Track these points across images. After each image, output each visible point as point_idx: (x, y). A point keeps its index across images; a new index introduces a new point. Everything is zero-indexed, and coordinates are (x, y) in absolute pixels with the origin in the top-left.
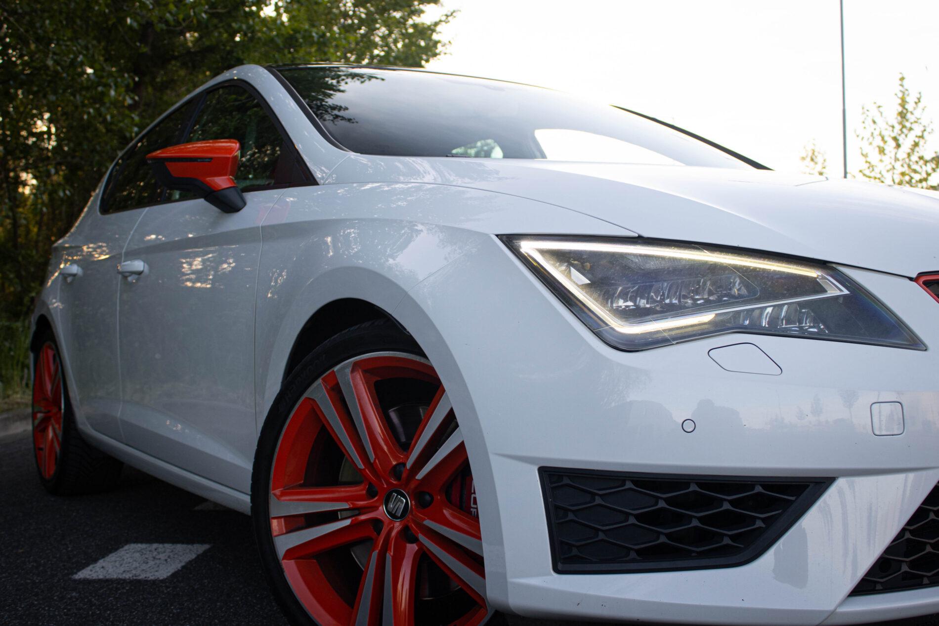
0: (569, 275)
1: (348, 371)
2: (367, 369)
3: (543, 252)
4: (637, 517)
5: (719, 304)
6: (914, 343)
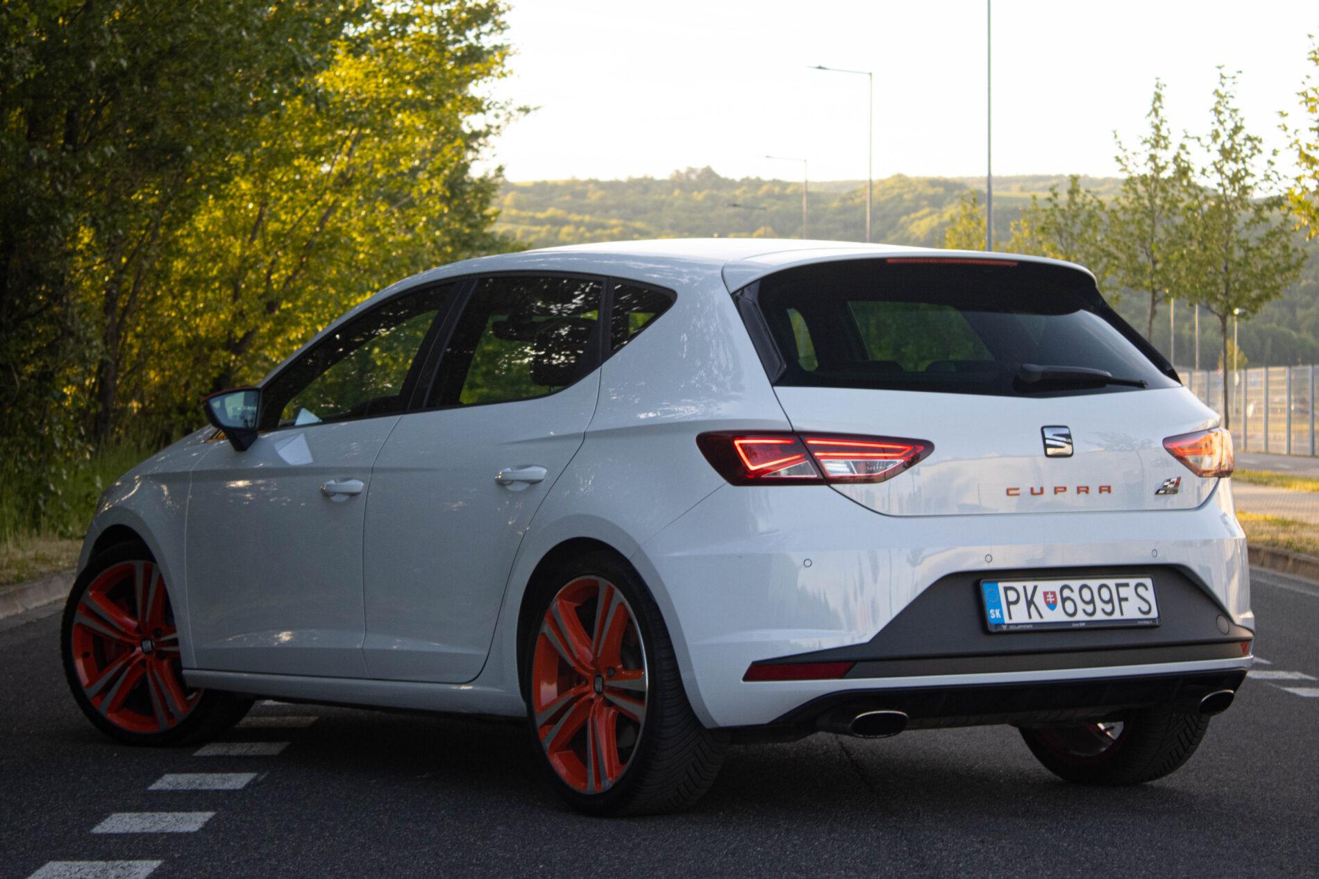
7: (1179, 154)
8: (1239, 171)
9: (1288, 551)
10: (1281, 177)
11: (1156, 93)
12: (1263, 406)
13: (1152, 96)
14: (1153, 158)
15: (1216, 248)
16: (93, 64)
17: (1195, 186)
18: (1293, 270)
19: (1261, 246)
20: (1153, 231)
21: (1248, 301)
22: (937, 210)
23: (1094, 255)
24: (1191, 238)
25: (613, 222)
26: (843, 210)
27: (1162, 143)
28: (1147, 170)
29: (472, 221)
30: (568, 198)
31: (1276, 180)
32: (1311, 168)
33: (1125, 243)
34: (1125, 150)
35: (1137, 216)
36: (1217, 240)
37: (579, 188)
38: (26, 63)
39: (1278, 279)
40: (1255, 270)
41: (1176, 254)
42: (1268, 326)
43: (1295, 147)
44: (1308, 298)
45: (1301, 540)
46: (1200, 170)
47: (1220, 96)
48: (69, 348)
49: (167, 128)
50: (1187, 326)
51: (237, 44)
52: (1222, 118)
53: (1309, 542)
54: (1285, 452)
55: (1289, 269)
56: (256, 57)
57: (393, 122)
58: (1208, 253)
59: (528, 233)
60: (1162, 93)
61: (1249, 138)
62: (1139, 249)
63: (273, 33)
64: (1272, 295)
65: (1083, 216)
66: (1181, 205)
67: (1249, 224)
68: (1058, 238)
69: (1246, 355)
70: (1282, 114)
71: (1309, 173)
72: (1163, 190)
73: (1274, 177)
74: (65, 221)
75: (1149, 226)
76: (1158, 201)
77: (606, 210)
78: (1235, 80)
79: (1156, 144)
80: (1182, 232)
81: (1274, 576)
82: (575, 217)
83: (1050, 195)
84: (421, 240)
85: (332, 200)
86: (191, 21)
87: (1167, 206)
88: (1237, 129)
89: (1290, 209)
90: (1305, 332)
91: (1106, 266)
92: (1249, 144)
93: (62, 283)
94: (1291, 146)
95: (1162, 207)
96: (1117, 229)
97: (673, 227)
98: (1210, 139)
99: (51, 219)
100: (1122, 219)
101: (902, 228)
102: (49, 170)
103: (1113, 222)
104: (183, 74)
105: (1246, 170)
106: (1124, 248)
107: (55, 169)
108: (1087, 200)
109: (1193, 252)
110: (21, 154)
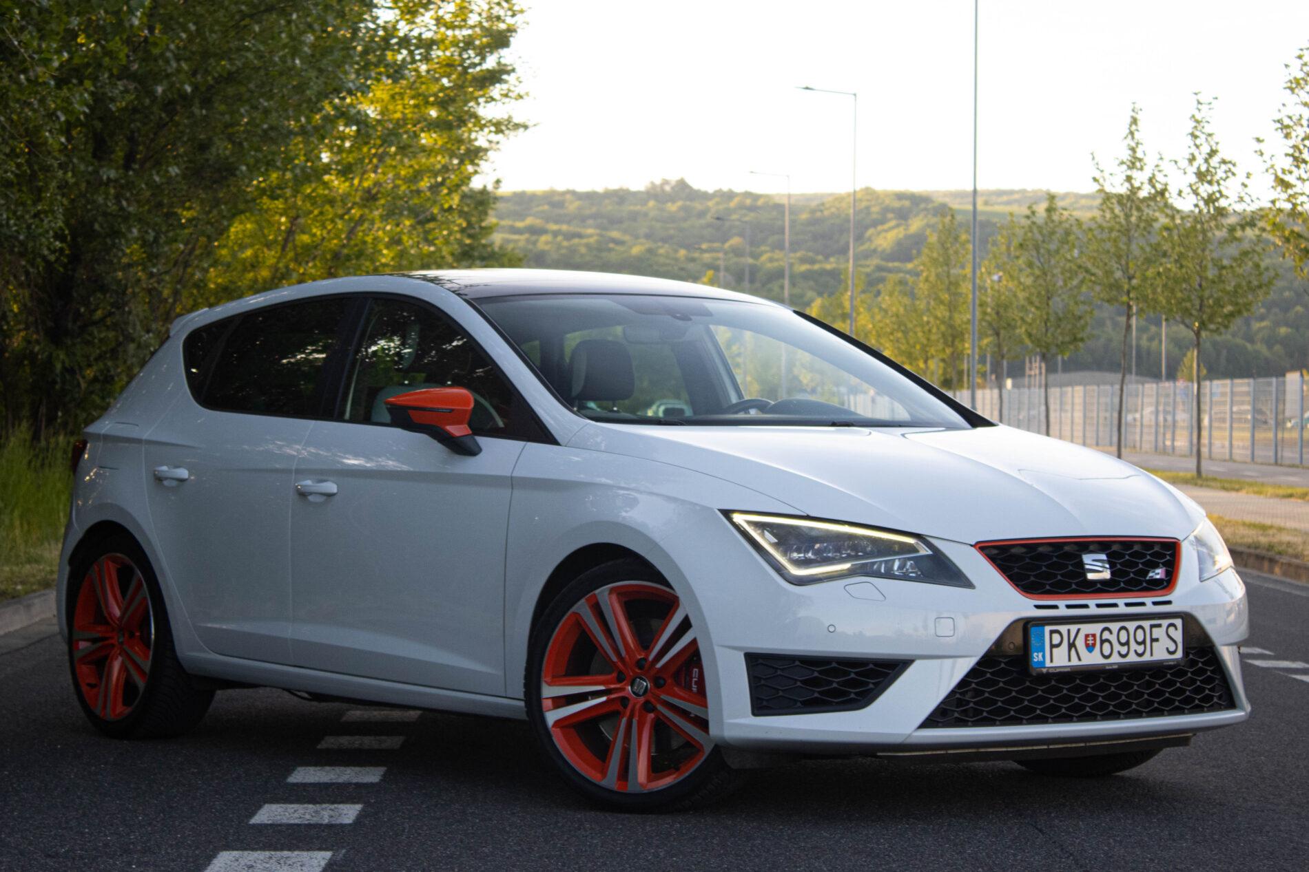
0: (763, 536)
1: (606, 593)
2: (619, 592)
3: (749, 523)
4: (801, 681)
5: (857, 557)
6: (968, 584)
7: (1154, 175)
8: (1214, 193)
9: (1270, 553)
10: (1254, 199)
11: (1132, 117)
12: (1228, 416)
13: (1129, 120)
14: (1129, 179)
15: (1191, 266)
16: (160, 89)
17: (1172, 208)
18: (1264, 288)
19: (1234, 264)
20: (1128, 250)
21: (1221, 317)
22: (904, 222)
23: (1070, 270)
24: (1166, 255)
25: (590, 231)
26: (813, 222)
27: (1138, 164)
28: (1123, 189)
29: (472, 231)
30: (546, 207)
31: (1249, 201)
32: (1286, 192)
33: (1101, 260)
34: (1102, 171)
35: (1114, 234)
36: (1193, 258)
37: (557, 198)
38: (117, 91)
40: (1228, 288)
41: (1152, 270)
42: (1223, 337)
43: (1271, 171)
45: (1280, 543)
46: (1177, 192)
47: (1197, 122)
49: (222, 148)
51: (289, 71)
52: (1198, 142)
53: (1289, 544)
54: (1249, 460)
55: (1260, 287)
56: (308, 83)
57: (418, 141)
58: (1184, 270)
59: (508, 241)
60: (1138, 117)
61: (1224, 162)
62: (1116, 266)
63: (321, 61)
64: (1244, 310)
65: (1060, 231)
66: (1157, 225)
67: (1223, 243)
68: (1034, 253)
70: (1258, 140)
71: (1284, 196)
72: (1139, 209)
73: (1247, 199)
74: (130, 236)
75: (1125, 244)
76: (1133, 219)
77: (583, 220)
78: (1211, 106)
79: (1132, 166)
80: (1156, 250)
81: (1259, 576)
82: (554, 227)
83: (1028, 212)
85: (358, 214)
87: (1142, 225)
88: (1213, 153)
89: (1263, 230)
90: (1259, 344)
91: (1082, 282)
92: (1224, 167)
93: (124, 293)
94: (1267, 171)
95: (1138, 226)
96: (1094, 246)
97: (648, 236)
98: (1187, 162)
99: (116, 233)
100: (1099, 237)
101: (870, 239)
102: (115, 188)
103: (1090, 240)
104: (239, 98)
105: (1220, 192)
106: (1101, 264)
107: (122, 187)
108: (1064, 218)
109: (1170, 270)
110: (91, 174)
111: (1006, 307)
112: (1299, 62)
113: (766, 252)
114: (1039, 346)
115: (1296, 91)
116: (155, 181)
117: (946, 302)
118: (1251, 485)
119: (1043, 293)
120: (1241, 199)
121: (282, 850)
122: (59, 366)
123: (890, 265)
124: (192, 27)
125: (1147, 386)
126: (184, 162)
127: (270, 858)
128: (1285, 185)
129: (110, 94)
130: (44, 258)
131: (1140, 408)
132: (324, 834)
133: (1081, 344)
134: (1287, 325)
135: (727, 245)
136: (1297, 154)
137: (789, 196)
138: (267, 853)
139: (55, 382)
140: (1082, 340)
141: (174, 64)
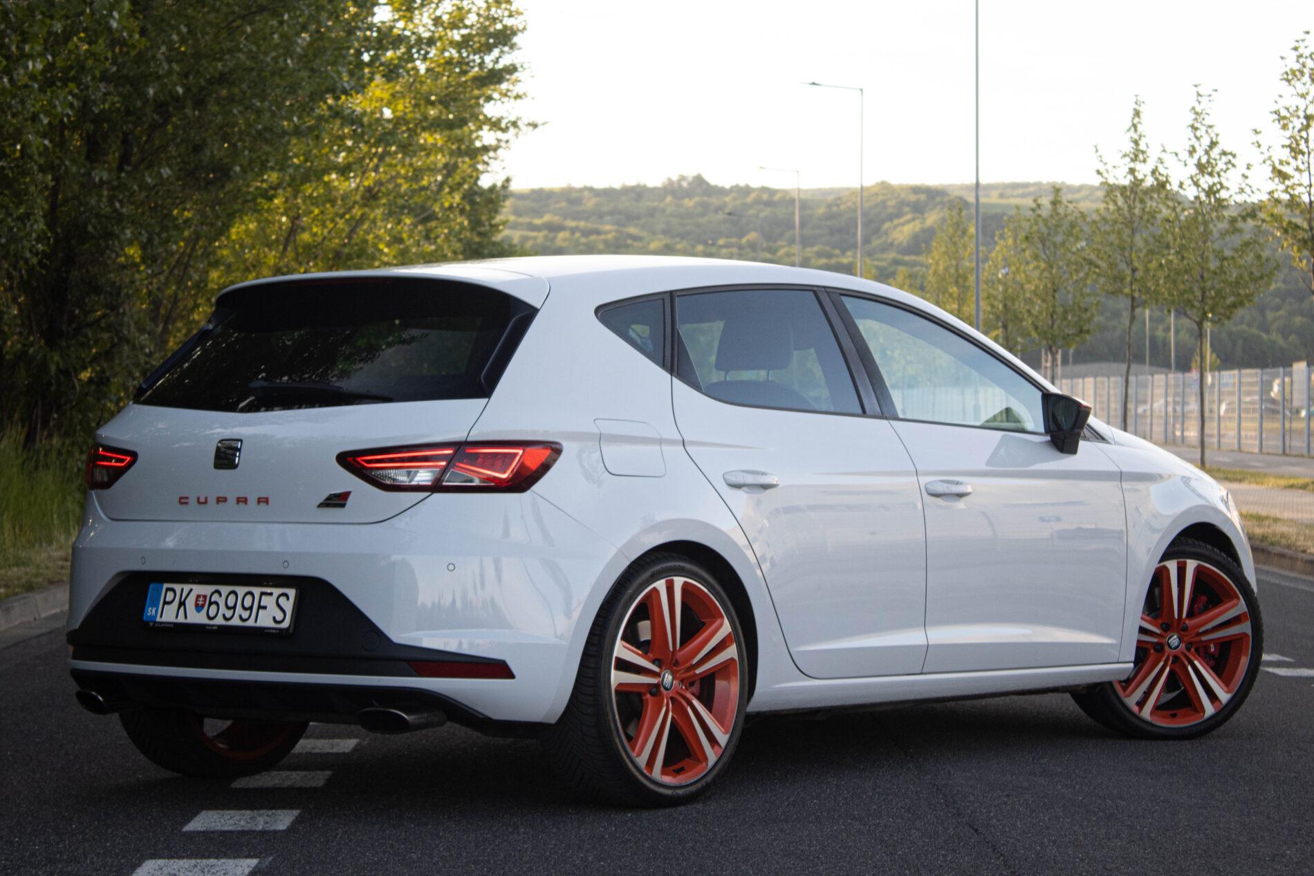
7: (1157, 167)
8: (1214, 184)
9: (1264, 544)
10: (1254, 190)
11: (1135, 110)
12: (1236, 406)
13: (1131, 113)
14: (1132, 171)
15: (1192, 257)
16: (151, 91)
17: (1173, 198)
18: (1266, 279)
19: (1236, 255)
20: (1132, 241)
21: (1223, 307)
22: (920, 216)
23: (1076, 263)
24: (1168, 247)
25: (608, 227)
26: (830, 216)
27: (1141, 157)
28: (1126, 181)
29: (482, 230)
30: (563, 204)
31: (1250, 193)
32: (1283, 183)
33: (1105, 252)
34: (1106, 164)
35: (1118, 226)
36: (1194, 249)
37: (574, 195)
38: (100, 94)
39: (1252, 286)
40: (1230, 279)
41: (1154, 262)
42: (1239, 328)
43: (1269, 162)
44: (1277, 300)
45: (1274, 534)
46: (1178, 184)
47: (1197, 113)
48: (125, 355)
49: (218, 150)
50: (1161, 328)
51: (281, 72)
52: (1198, 134)
53: (1283, 536)
54: (1256, 450)
55: (1261, 277)
56: (300, 83)
57: (418, 140)
58: (1185, 262)
59: (526, 239)
60: (1141, 109)
61: (1224, 153)
62: (1119, 257)
63: (314, 61)
64: (1246, 302)
65: (1065, 226)
66: (1159, 216)
67: (1225, 234)
68: (1040, 246)
69: (1218, 356)
70: (1256, 132)
71: (1282, 187)
72: (1142, 201)
73: (1247, 190)
74: (122, 237)
75: (1129, 236)
76: (1137, 211)
77: (601, 216)
78: (1211, 98)
79: (1135, 158)
80: (1159, 242)
82: (571, 223)
83: (1034, 205)
84: (442, 251)
85: (359, 213)
86: (240, 50)
87: (1146, 217)
88: (1213, 144)
89: (1263, 221)
90: (1274, 334)
91: (1087, 274)
92: (1224, 159)
93: (119, 294)
94: (1264, 162)
95: (1141, 218)
96: (1098, 239)
97: (664, 232)
98: (1187, 154)
99: (110, 235)
100: (1103, 229)
101: (886, 233)
102: (109, 190)
103: (1094, 232)
104: (231, 99)
105: (1221, 184)
106: (1106, 257)
107: (114, 189)
108: (1069, 211)
109: (1171, 261)
110: (83, 175)
111: (1013, 300)
112: (1295, 54)
113: (783, 247)
114: (1046, 339)
115: (1293, 82)
116: (147, 183)
117: (955, 295)
118: (1253, 475)
119: (1049, 285)
120: (1242, 191)
121: (209, 857)
122: (53, 368)
123: (907, 258)
124: (184, 30)
125: (1156, 377)
126: (178, 164)
127: (195, 866)
128: (1283, 176)
129: (93, 97)
130: (26, 261)
131: (1149, 399)
132: (254, 841)
133: (1088, 337)
134: (1302, 314)
135: (744, 240)
136: (1294, 145)
137: (799, 190)
138: (193, 861)
139: (49, 384)
140: (1088, 332)
141: (166, 66)
